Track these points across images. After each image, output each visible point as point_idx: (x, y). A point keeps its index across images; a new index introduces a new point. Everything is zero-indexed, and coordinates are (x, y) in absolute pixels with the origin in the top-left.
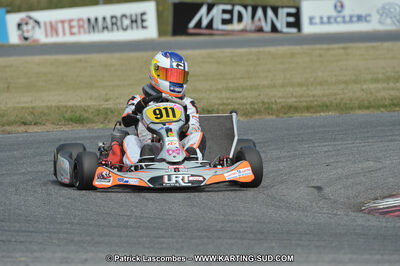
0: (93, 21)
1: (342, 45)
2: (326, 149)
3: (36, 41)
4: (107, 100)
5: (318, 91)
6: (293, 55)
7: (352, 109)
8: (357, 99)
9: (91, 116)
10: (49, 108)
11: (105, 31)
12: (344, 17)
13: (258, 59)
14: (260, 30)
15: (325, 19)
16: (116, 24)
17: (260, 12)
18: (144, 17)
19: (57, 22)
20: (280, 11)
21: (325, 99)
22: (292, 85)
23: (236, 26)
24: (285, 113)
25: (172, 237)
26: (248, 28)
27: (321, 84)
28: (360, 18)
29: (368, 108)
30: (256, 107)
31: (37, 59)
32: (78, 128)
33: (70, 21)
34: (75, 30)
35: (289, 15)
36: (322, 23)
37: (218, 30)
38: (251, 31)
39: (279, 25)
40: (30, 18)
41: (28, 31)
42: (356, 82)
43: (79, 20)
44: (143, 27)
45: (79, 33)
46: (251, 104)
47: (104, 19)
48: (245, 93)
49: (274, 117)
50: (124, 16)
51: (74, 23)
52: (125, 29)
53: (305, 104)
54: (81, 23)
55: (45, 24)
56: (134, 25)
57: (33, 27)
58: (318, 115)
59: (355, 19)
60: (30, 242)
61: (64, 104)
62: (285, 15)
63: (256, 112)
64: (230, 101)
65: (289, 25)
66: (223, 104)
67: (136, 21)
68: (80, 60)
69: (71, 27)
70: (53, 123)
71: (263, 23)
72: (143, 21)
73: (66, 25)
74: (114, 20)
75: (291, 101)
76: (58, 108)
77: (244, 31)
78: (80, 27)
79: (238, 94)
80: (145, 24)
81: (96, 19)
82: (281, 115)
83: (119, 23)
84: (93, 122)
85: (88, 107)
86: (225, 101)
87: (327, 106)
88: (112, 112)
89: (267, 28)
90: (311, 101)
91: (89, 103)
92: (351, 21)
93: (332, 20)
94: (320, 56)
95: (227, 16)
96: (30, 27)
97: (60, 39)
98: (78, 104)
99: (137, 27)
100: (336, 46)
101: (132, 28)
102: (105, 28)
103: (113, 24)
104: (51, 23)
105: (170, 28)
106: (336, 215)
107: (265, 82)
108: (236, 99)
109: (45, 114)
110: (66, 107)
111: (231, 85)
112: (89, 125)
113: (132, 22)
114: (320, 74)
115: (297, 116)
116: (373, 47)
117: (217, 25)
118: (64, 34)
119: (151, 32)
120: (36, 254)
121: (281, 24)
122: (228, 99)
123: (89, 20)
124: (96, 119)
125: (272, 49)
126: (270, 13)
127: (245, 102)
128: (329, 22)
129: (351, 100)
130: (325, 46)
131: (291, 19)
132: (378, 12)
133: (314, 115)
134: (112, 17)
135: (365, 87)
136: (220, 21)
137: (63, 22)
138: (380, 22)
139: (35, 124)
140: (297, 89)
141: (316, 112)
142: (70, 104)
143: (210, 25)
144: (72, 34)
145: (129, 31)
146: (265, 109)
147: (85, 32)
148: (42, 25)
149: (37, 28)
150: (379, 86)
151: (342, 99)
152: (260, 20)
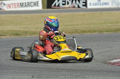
0: (22, 4)
1: (100, 12)
2: (95, 44)
3: (4, 10)
4: (26, 28)
5: (92, 26)
6: (84, 15)
7: (103, 32)
8: (105, 29)
9: (21, 33)
10: (8, 31)
11: (26, 7)
12: (100, 3)
13: (74, 16)
14: (74, 7)
15: (95, 4)
16: (29, 5)
17: (74, 2)
18: (38, 3)
19: (10, 4)
20: (80, 1)
21: (94, 29)
22: (84, 24)
23: (67, 6)
24: (82, 33)
25: (47, 71)
26: (71, 6)
27: (93, 24)
28: (106, 4)
29: (108, 31)
30: (73, 31)
31: (4, 15)
32: (17, 37)
33: (15, 4)
34: (16, 7)
35: (83, 2)
36: (94, 5)
37: (61, 7)
38: (71, 7)
39: (80, 6)
40: (2, 3)
41: (1, 7)
42: (104, 23)
43: (18, 3)
44: (38, 6)
45: (18, 7)
46: (71, 30)
47: (25, 3)
48: (70, 27)
49: (79, 34)
50: (32, 2)
51: (16, 5)
52: (32, 6)
53: (88, 30)
54: (18, 4)
55: (7, 4)
56: (35, 5)
57: (3, 6)
58: (92, 33)
59: (104, 4)
60: (2, 72)
61: (13, 29)
62: (82, 2)
63: (73, 32)
64: (65, 29)
65: (83, 5)
66: (63, 30)
67: (35, 4)
68: (18, 16)
69: (15, 6)
70: (9, 35)
71: (75, 5)
72: (37, 4)
73: (14, 5)
74: (28, 4)
75: (84, 29)
76: (11, 31)
77: (69, 7)
78: (18, 6)
79: (67, 27)
80: (38, 5)
81: (23, 3)
82: (81, 33)
83: (30, 5)
84: (22, 35)
85: (20, 30)
86: (63, 29)
87: (95, 31)
88: (28, 32)
89: (76, 6)
90: (90, 29)
91: (21, 29)
92: (103, 5)
93: (97, 4)
94: (93, 15)
95: (64, 3)
96: (2, 5)
97: (12, 9)
98: (17, 29)
99: (36, 6)
100: (98, 12)
101: (34, 6)
102: (26, 6)
103: (28, 5)
104: (9, 5)
105: (46, 6)
106: (98, 64)
107: (76, 23)
108: (67, 28)
109: (7, 33)
110: (13, 30)
111: (65, 24)
112: (21, 36)
113: (34, 4)
114: (93, 21)
115: (86, 34)
116: (110, 13)
117: (61, 5)
118: (13, 8)
119: (40, 7)
120: (4, 76)
121: (81, 5)
122: (64, 28)
123: (21, 3)
124: (23, 34)
125: (78, 13)
126: (77, 2)
127: (70, 29)
128: (96, 5)
129: (103, 29)
130: (94, 12)
131: (84, 4)
132: (111, 2)
133: (91, 34)
134: (28, 3)
135: (107, 25)
136: (62, 4)
137: (12, 4)
138: (112, 5)
139: (4, 36)
140: (86, 25)
141: (92, 32)
142: (15, 29)
143: (59, 5)
144: (15, 8)
145: (33, 7)
146: (76, 32)
147: (19, 7)
148: (6, 5)
149: (4, 6)
150: (112, 25)
151: (100, 29)
152: (74, 4)
